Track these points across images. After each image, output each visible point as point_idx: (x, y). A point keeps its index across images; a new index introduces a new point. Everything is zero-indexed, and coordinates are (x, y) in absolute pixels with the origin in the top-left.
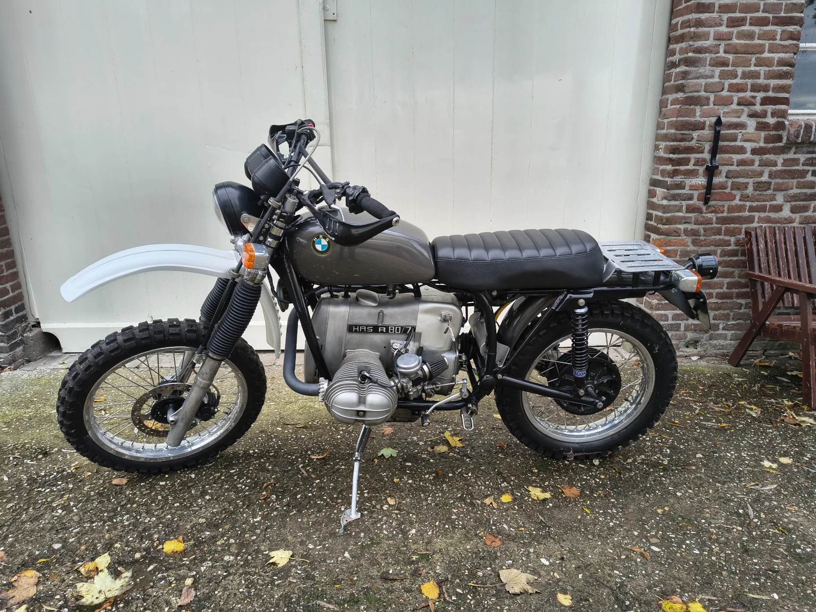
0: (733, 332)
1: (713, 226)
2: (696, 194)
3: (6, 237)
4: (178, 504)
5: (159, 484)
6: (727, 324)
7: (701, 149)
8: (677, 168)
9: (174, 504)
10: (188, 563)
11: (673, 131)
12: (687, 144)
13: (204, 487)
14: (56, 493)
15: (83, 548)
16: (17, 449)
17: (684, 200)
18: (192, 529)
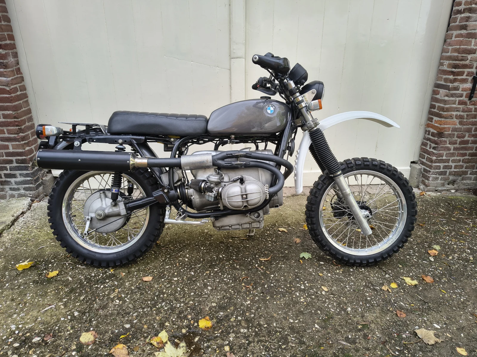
0: (475, 176)
1: (472, 113)
2: (465, 93)
3: (30, 115)
4: (193, 293)
5: (173, 280)
6: (473, 171)
7: (471, 66)
8: (456, 77)
9: (190, 294)
10: (219, 335)
11: (456, 54)
12: (464, 62)
13: (203, 281)
14: (108, 288)
15: (145, 327)
16: (68, 257)
17: (458, 97)
18: (210, 310)
